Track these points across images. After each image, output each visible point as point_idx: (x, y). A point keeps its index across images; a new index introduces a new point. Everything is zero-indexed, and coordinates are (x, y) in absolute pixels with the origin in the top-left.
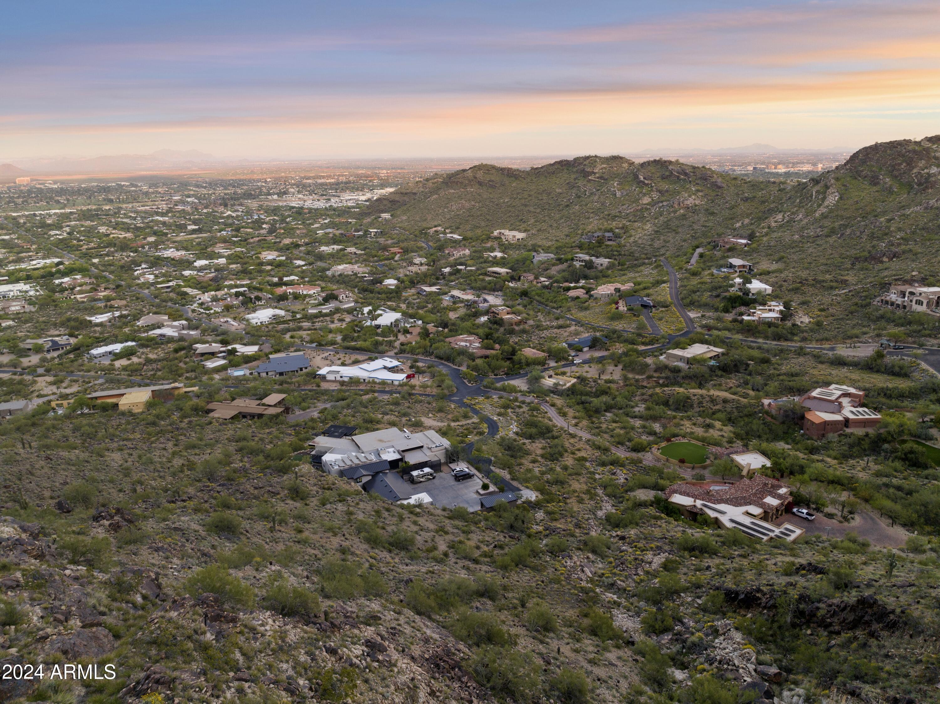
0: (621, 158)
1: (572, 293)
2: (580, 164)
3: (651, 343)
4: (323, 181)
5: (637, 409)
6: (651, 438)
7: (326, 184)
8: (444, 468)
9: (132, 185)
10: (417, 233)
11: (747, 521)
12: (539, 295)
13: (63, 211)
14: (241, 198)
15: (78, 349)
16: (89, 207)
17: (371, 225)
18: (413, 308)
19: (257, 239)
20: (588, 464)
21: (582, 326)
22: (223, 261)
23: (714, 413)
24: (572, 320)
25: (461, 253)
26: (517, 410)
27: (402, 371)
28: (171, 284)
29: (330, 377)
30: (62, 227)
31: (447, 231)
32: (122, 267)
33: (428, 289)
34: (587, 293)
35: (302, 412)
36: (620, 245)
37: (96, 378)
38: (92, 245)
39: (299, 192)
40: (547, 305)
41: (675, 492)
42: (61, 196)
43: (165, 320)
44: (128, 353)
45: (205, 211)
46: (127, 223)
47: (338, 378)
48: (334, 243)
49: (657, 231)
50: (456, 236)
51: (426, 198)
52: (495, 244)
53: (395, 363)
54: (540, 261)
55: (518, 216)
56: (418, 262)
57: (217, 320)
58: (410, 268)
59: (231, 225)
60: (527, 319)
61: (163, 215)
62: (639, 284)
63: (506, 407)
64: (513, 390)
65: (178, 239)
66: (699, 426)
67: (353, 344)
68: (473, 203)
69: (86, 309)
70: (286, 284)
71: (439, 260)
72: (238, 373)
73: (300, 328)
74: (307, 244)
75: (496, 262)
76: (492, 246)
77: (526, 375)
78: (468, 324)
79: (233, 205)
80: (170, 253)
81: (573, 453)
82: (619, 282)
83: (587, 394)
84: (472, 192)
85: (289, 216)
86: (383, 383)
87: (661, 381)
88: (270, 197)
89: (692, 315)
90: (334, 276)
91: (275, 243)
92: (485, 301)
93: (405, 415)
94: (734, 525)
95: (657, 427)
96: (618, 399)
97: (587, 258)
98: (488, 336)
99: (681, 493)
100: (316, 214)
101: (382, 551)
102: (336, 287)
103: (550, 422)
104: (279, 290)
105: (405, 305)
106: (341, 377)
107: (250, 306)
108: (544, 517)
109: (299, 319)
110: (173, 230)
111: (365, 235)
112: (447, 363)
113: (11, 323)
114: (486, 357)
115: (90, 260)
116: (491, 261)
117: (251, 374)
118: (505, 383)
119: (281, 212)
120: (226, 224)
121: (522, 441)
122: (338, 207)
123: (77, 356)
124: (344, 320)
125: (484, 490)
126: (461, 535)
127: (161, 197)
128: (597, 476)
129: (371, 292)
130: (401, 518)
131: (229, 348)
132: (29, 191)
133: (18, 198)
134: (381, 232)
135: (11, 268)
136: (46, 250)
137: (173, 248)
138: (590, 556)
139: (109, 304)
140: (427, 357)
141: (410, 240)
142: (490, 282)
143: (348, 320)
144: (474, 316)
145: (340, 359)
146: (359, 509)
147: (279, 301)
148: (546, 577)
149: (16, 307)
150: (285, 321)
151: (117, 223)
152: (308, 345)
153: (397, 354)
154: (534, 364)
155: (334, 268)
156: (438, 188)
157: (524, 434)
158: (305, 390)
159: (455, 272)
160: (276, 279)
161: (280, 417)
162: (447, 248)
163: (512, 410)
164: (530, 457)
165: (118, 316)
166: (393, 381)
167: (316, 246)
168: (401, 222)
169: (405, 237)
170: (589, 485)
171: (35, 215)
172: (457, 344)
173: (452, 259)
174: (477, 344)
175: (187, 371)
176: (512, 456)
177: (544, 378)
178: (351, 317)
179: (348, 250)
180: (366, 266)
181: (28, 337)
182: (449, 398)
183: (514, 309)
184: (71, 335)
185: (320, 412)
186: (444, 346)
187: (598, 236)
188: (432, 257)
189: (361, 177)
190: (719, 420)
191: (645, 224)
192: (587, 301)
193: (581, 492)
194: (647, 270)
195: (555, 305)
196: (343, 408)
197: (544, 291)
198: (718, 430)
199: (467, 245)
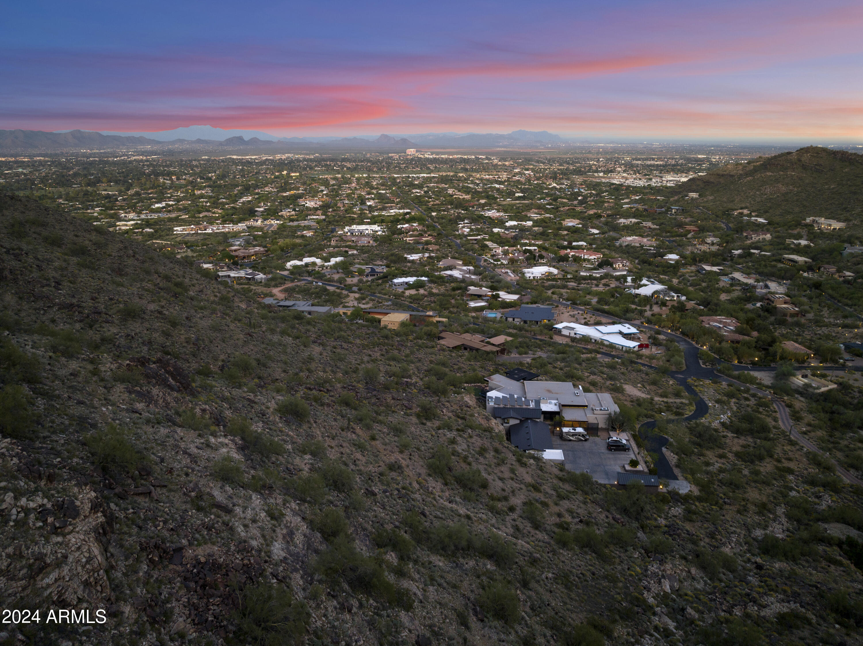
4: (652, 162)
7: (653, 166)
8: (600, 433)
9: (487, 158)
10: (720, 213)
12: (834, 289)
13: (429, 175)
14: (571, 173)
15: (386, 277)
16: (448, 173)
17: (676, 202)
18: (684, 284)
19: (567, 208)
20: (791, 477)
22: (530, 223)
25: (761, 237)
26: (743, 402)
27: (638, 339)
28: (479, 237)
29: (565, 332)
30: (423, 187)
31: (753, 214)
32: (450, 220)
33: (708, 268)
35: (517, 356)
37: (388, 300)
38: (437, 202)
39: (624, 171)
40: (839, 301)
42: (432, 164)
43: (459, 265)
44: (418, 285)
45: (535, 182)
46: (470, 187)
47: (572, 335)
48: (634, 217)
50: (761, 220)
51: (740, 179)
52: (804, 232)
53: (633, 330)
54: (852, 253)
55: (842, 204)
56: (710, 242)
57: (500, 270)
58: (699, 247)
59: (551, 195)
60: (807, 312)
61: (500, 183)
63: (731, 395)
64: (752, 380)
65: (504, 203)
67: (606, 307)
68: (791, 187)
69: (409, 249)
70: (572, 248)
71: (733, 242)
72: (491, 314)
73: (565, 287)
74: (608, 216)
75: (798, 250)
76: (799, 233)
77: (774, 369)
78: (736, 307)
79: (560, 179)
80: (492, 213)
81: (779, 461)
83: (844, 404)
84: (792, 176)
85: (606, 191)
86: (612, 346)
88: (596, 174)
90: (621, 246)
91: (581, 212)
92: (767, 287)
98: (749, 321)
100: (631, 190)
101: (437, 481)
102: (617, 256)
103: (773, 423)
104: (563, 252)
105: (677, 281)
106: (575, 334)
107: (532, 261)
108: (680, 514)
109: (568, 279)
110: (503, 196)
111: (666, 212)
112: (690, 340)
113: (355, 252)
114: (738, 342)
115: (430, 213)
116: (792, 248)
117: (502, 317)
118: (746, 372)
119: (600, 187)
120: (547, 195)
121: (725, 433)
122: (656, 186)
123: (383, 282)
124: (609, 286)
125: (632, 466)
126: (555, 497)
127: (505, 169)
128: (793, 493)
129: (650, 264)
130: (502, 462)
131: (494, 293)
132: (412, 160)
133: (403, 164)
134: (683, 210)
135: (376, 213)
136: (405, 203)
137: (496, 209)
138: (693, 571)
139: (426, 247)
140: (672, 331)
141: (710, 219)
142: (781, 269)
143: (613, 286)
144: (746, 301)
145: (585, 318)
146: (468, 441)
147: (559, 261)
148: (606, 570)
149: (364, 241)
150: (554, 279)
151: (463, 187)
152: (564, 302)
153: (642, 323)
154: (791, 360)
155: (623, 239)
156: (756, 170)
157: (732, 426)
158: (537, 339)
159: (747, 255)
160: (566, 243)
161: (491, 355)
162: (746, 230)
163: (737, 401)
164: (721, 451)
165: (427, 257)
166: (623, 346)
167: (616, 218)
168: (707, 201)
169: (706, 216)
170: (772, 499)
171: (409, 177)
172: (709, 324)
173: (749, 242)
174: (732, 328)
175: (453, 307)
176: (699, 445)
177: (794, 375)
178: (617, 284)
179: (644, 224)
180: (656, 240)
181: (359, 264)
182: (672, 374)
183: (794, 299)
184: (388, 266)
185: (533, 359)
186: (692, 323)
188: (727, 238)
189: (692, 161)
193: (752, 503)
195: (850, 302)
196: (558, 360)
197: (843, 285)
199: (771, 229)
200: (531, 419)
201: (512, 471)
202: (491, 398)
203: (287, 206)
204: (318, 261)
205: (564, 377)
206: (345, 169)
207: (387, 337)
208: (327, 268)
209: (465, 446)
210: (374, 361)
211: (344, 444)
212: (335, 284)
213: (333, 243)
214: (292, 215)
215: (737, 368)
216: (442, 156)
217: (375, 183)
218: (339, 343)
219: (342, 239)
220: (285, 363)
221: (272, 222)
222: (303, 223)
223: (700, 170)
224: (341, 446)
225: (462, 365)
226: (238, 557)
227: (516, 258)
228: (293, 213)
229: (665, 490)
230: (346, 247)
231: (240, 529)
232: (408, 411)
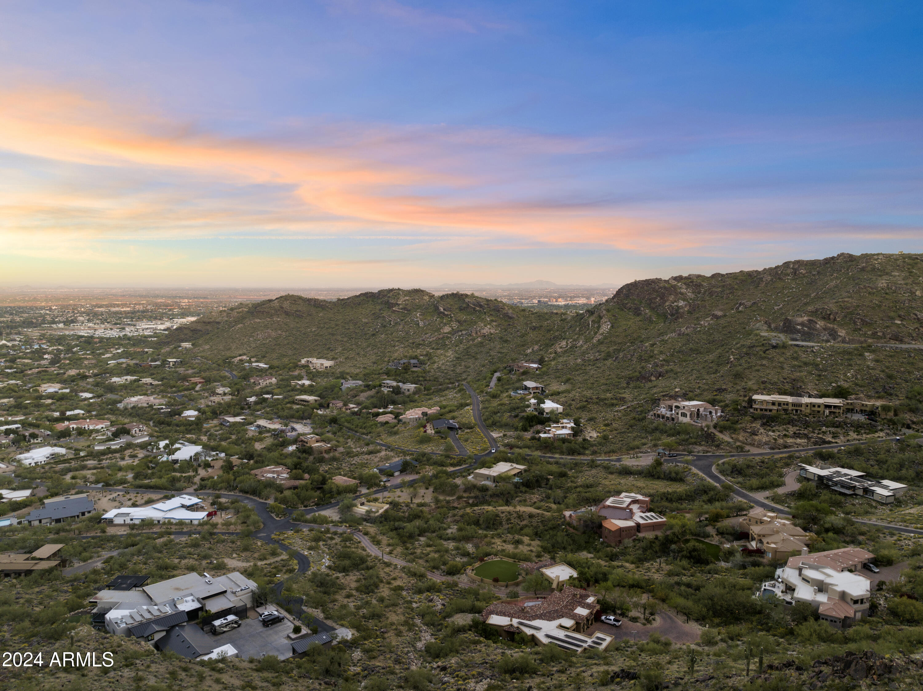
0: (422, 291)
1: (381, 419)
2: (384, 296)
3: (459, 464)
4: (117, 309)
5: (449, 531)
6: (465, 559)
7: (121, 313)
8: (251, 614)
10: (220, 362)
11: (562, 634)
12: (349, 422)
14: (20, 326)
17: (170, 354)
18: (215, 440)
19: (36, 370)
20: (404, 593)
21: (392, 450)
23: (521, 529)
24: (382, 445)
25: (268, 382)
26: (329, 542)
27: (202, 509)
29: (118, 521)
31: (253, 360)
33: (231, 419)
34: (396, 418)
35: (82, 564)
36: (425, 371)
39: (89, 321)
40: (356, 432)
41: (492, 613)
47: (128, 521)
48: (127, 374)
49: (458, 358)
50: (262, 365)
51: (230, 327)
52: (303, 372)
53: (195, 500)
54: (348, 388)
55: (325, 345)
56: (221, 392)
58: (212, 398)
60: (337, 446)
62: (445, 408)
63: (317, 540)
64: (324, 521)
66: (509, 543)
67: (146, 481)
68: (280, 332)
70: (69, 419)
71: (244, 390)
72: (3, 523)
73: (84, 467)
74: (95, 375)
75: (304, 390)
76: (299, 375)
77: (337, 504)
78: (276, 454)
79: (9, 334)
81: (389, 583)
82: (425, 406)
83: (400, 519)
84: (278, 322)
85: (77, 346)
86: (181, 523)
87: (471, 501)
88: (54, 326)
89: (495, 435)
90: (126, 408)
91: (58, 374)
92: (293, 429)
93: (205, 557)
94: (550, 640)
95: (470, 547)
96: (431, 522)
97: (394, 384)
98: (296, 466)
99: (497, 614)
100: (108, 343)
102: (127, 421)
103: (364, 552)
104: (60, 426)
105: (206, 438)
106: (132, 520)
107: (23, 444)
108: (361, 656)
109: (83, 457)
111: (163, 365)
112: (252, 497)
114: (295, 488)
116: (298, 389)
117: (20, 523)
118: (316, 514)
119: (67, 341)
121: (335, 575)
122: (133, 336)
124: (137, 457)
125: (296, 633)
128: (415, 605)
129: (169, 424)
130: (201, 678)
134: (181, 362)
140: (229, 491)
141: (213, 369)
142: (298, 411)
143: (141, 456)
144: (281, 446)
145: (130, 500)
147: (59, 438)
150: (65, 460)
152: (93, 486)
153: (197, 490)
154: (345, 492)
155: (127, 400)
156: (242, 317)
157: (337, 567)
158: (87, 537)
159: (261, 401)
160: (57, 414)
161: (53, 572)
162: (252, 377)
163: (324, 543)
164: (344, 592)
166: (192, 520)
167: (107, 377)
168: (203, 351)
169: (207, 367)
170: (406, 615)
172: (263, 476)
173: (258, 388)
174: (285, 475)
176: (326, 593)
177: (356, 506)
178: (145, 452)
179: (143, 380)
180: (163, 397)
182: (255, 535)
183: (323, 437)
185: (105, 562)
186: (250, 479)
187: (404, 363)
188: (237, 386)
189: (161, 306)
190: (527, 536)
191: (447, 351)
192: (396, 426)
193: (398, 624)
194: (451, 394)
195: (364, 431)
196: (133, 555)
197: (353, 417)
198: (527, 545)
199: (274, 373)
200: (177, 625)
201: (218, 681)
202: (115, 620)
209: (154, 679)
215: (306, 512)
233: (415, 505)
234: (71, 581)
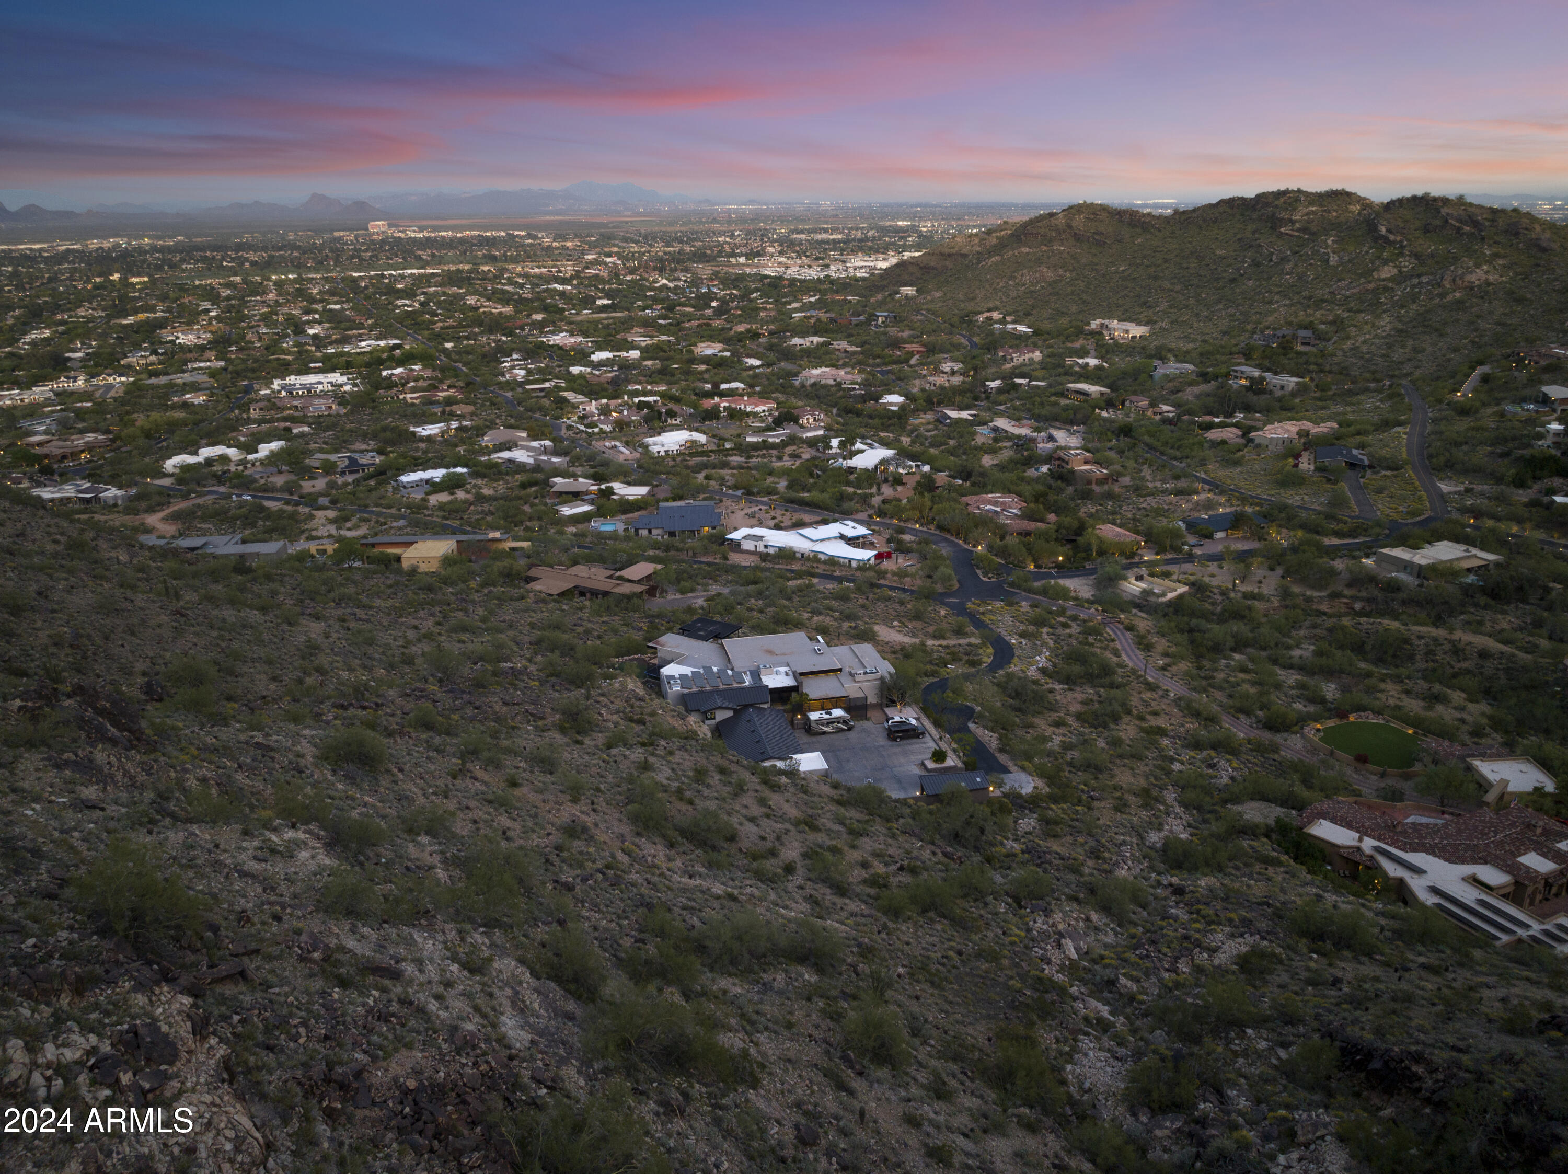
0: (1349, 194)
1: (1214, 435)
2: (1267, 204)
3: (1352, 533)
4: (824, 236)
5: (1297, 653)
6: (1311, 709)
7: (827, 242)
8: (873, 714)
9: (529, 236)
10: (955, 320)
11: (1469, 895)
12: (1151, 434)
13: (422, 271)
14: (689, 259)
15: (383, 473)
16: (461, 267)
17: (881, 304)
18: (922, 444)
19: (696, 323)
20: (1165, 742)
21: (1222, 493)
22: (635, 354)
23: (1455, 676)
24: (1204, 481)
25: (1027, 357)
26: (1060, 631)
27: (871, 546)
28: (547, 385)
29: (748, 545)
30: (415, 295)
31: (1008, 319)
32: (484, 356)
33: (954, 414)
34: (1243, 436)
35: (678, 596)
36: (1323, 354)
37: (397, 518)
38: (450, 322)
39: (781, 253)
40: (1162, 453)
41: (1324, 815)
42: (425, 250)
43: (522, 439)
44: (450, 484)
45: (629, 278)
46: (508, 292)
47: (761, 549)
48: (815, 334)
49: (1401, 331)
50: (1022, 328)
51: (979, 261)
52: (1090, 344)
53: (862, 530)
54: (1166, 375)
55: (1139, 296)
56: (947, 369)
57: (600, 443)
58: (931, 379)
59: (662, 301)
60: (1120, 474)
61: (564, 281)
62: (1349, 425)
63: (1040, 623)
64: (1064, 594)
65: (579, 318)
66: (1417, 696)
67: (803, 495)
68: (1061, 272)
69: (414, 415)
70: (722, 394)
71: (985, 368)
72: (606, 526)
73: (725, 465)
74: (771, 333)
75: (1086, 375)
76: (1083, 347)
77: (1093, 572)
78: (1011, 476)
79: (672, 270)
80: (561, 339)
81: (1141, 718)
82: (1310, 420)
83: (1204, 616)
84: (1061, 253)
85: (757, 290)
86: (833, 561)
87: (1357, 606)
88: (733, 260)
89: (1445, 487)
90: (803, 386)
91: (723, 329)
92: (1051, 438)
93: (848, 618)
94: (1436, 900)
95: (1330, 690)
96: (1264, 630)
97: (1256, 373)
98: (1038, 498)
99: (1333, 820)
100: (799, 287)
101: (655, 843)
102: (800, 403)
103: (1115, 659)
104: (708, 403)
105: (909, 439)
106: (766, 547)
107: (657, 424)
108: (1034, 828)
109: (727, 450)
110: (574, 305)
111: (868, 322)
112: (953, 538)
113: (306, 429)
114: (1028, 534)
115: (442, 344)
116: (1076, 372)
117: (626, 530)
118: (1052, 582)
119: (745, 283)
120: (655, 299)
121: (1050, 686)
122: (839, 278)
123: (379, 484)
124: (800, 457)
125: (936, 761)
126: (845, 836)
127: (568, 255)
128: (1177, 766)
129: (858, 414)
130: (740, 790)
131: (603, 487)
132: (383, 242)
133: (366, 251)
134: (895, 317)
135: (331, 350)
136: (384, 327)
137: (566, 331)
138: (1094, 917)
139: (448, 409)
140: (921, 525)
141: (942, 331)
142: (1066, 409)
143: (806, 456)
144: (1024, 464)
145: (774, 518)
146: (669, 762)
147: (704, 419)
148: (975, 944)
149: (319, 406)
150: (703, 452)
151: (495, 291)
152: (730, 492)
153: (870, 516)
154: (1114, 554)
155: (805, 373)
156: (1002, 245)
157: (1057, 673)
158: (701, 562)
159: (1010, 388)
160: (708, 386)
161: (635, 600)
162: (1002, 347)
163: (1050, 630)
164: (1054, 716)
165: (456, 429)
166: (850, 560)
167: (786, 337)
168: (932, 301)
169: (934, 327)
170: (1152, 780)
171: (383, 276)
172: (979, 508)
173: (1008, 366)
174: (1014, 511)
175: (530, 519)
176: (1019, 710)
177: (1125, 578)
178: (813, 452)
179: (836, 344)
180: (859, 372)
181: (321, 450)
182: (940, 598)
183: (1098, 455)
184: (380, 452)
185: (708, 600)
186: (954, 510)
187: (1284, 336)
188: (974, 361)
189: (889, 231)
190: (1463, 691)
191: (1378, 317)
192: (1239, 450)
193: (1129, 791)
194: (1369, 402)
195: (1178, 454)
196: (750, 596)
197: (1162, 427)
198: (1455, 708)
199: (1040, 343)
200: (751, 705)
201: (762, 802)
202: (673, 677)
203: (137, 347)
204: (232, 452)
205: (772, 626)
206: (247, 265)
207: (430, 589)
208: (253, 465)
209: (667, 772)
210: (429, 636)
211: (472, 804)
212: (279, 495)
213: (254, 414)
214: (152, 364)
215: (1037, 576)
216: (443, 234)
217: (315, 291)
218: (349, 610)
219: (274, 404)
220: (270, 662)
221: (110, 380)
222: (180, 379)
223: (906, 248)
224: (467, 808)
225: (589, 625)
226: (464, 1061)
227: (626, 419)
228: (153, 358)
229: (998, 793)
230: (285, 419)
231: (433, 1006)
232: (540, 723)
233: (1240, 595)
234: (653, 616)
